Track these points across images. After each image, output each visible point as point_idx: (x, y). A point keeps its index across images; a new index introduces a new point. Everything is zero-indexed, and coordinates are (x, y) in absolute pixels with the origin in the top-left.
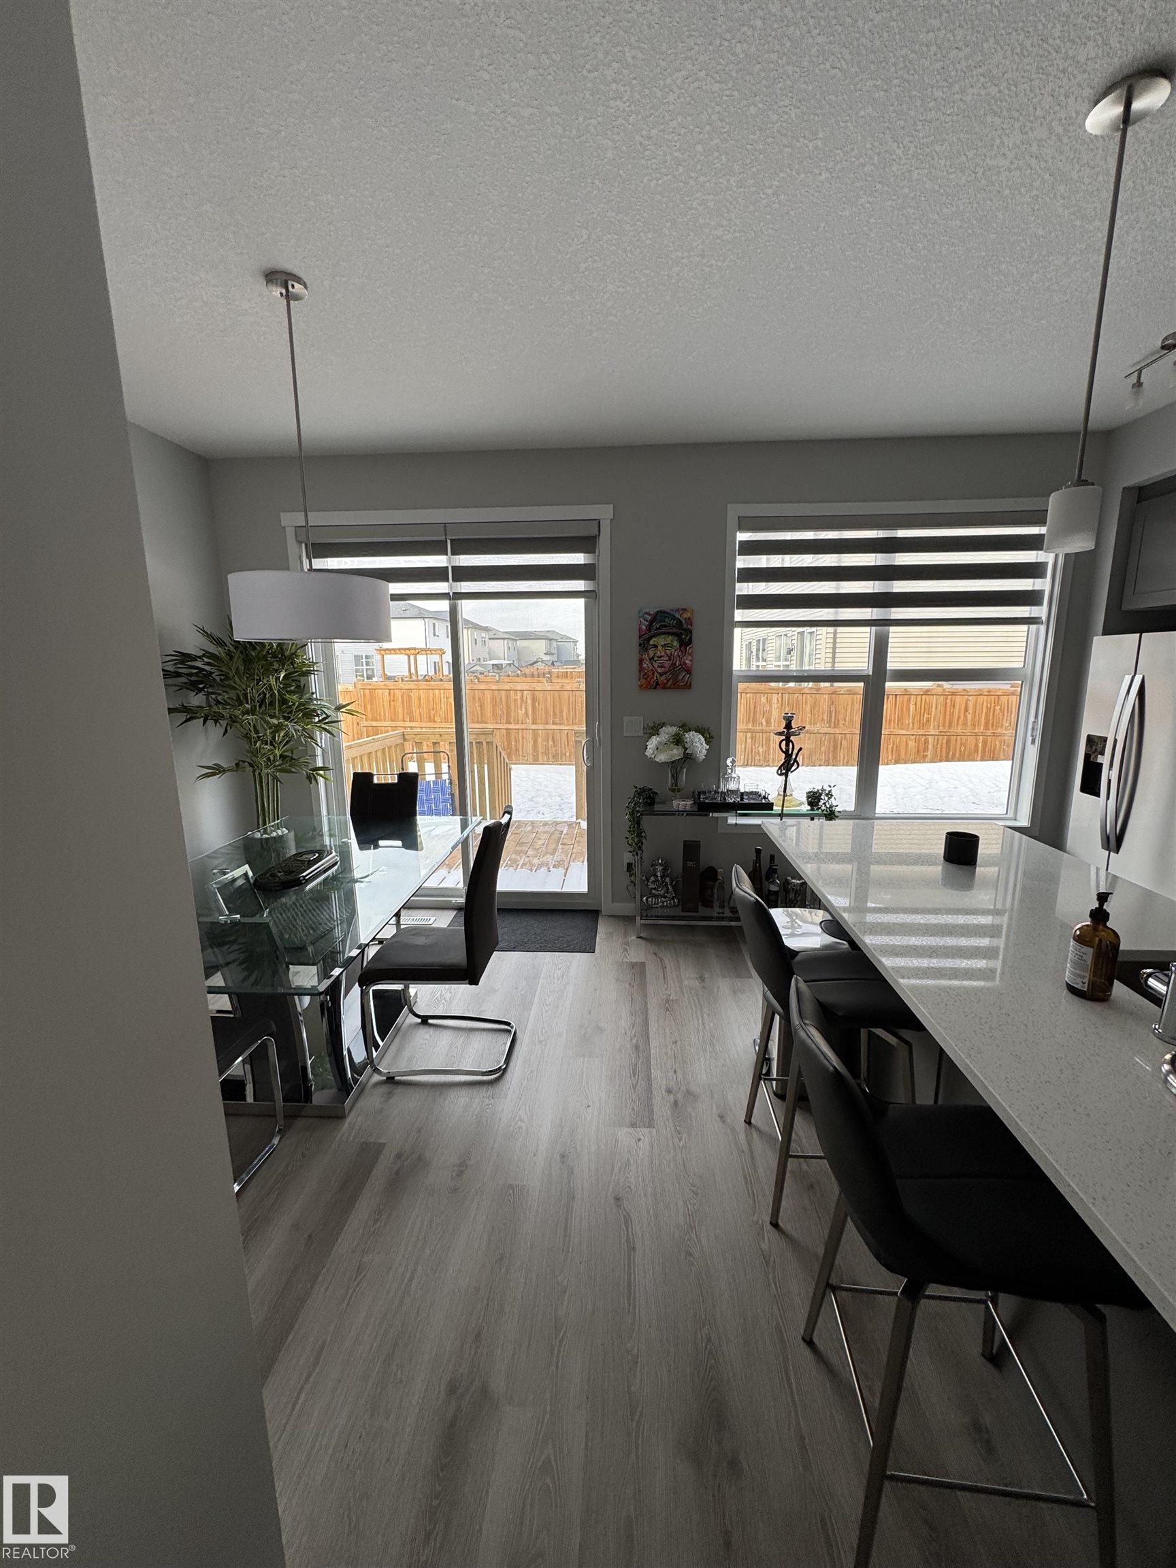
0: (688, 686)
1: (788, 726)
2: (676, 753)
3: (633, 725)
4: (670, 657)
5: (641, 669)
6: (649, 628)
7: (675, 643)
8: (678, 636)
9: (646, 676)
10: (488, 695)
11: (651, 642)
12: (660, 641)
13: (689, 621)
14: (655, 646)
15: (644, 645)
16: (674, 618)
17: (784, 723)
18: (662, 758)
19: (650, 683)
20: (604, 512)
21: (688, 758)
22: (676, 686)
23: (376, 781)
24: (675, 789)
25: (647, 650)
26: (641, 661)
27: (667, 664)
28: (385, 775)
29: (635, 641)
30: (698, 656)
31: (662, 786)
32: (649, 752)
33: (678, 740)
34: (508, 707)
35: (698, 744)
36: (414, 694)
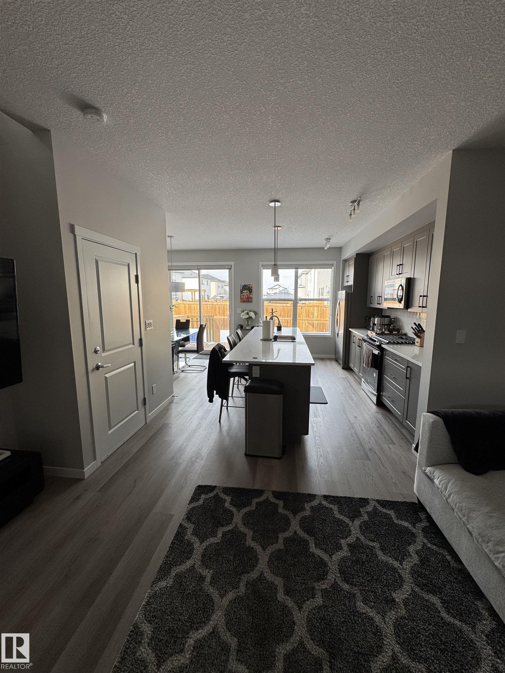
0: (252, 302)
1: (272, 311)
2: (247, 316)
3: (239, 310)
4: (247, 295)
5: (241, 298)
6: (242, 289)
7: (248, 292)
8: (249, 290)
9: (242, 299)
10: (217, 306)
11: (243, 292)
12: (245, 291)
13: (251, 287)
14: (244, 293)
15: (241, 292)
16: (248, 286)
17: (271, 310)
18: (244, 317)
19: (243, 301)
20: (232, 263)
21: (250, 317)
22: (248, 302)
23: (181, 321)
24: (248, 325)
25: (242, 294)
26: (241, 296)
27: (247, 297)
28: (183, 320)
29: (240, 291)
30: (254, 295)
31: (244, 324)
32: (241, 316)
33: (248, 314)
34: (224, 310)
35: (252, 314)
36: (192, 306)
